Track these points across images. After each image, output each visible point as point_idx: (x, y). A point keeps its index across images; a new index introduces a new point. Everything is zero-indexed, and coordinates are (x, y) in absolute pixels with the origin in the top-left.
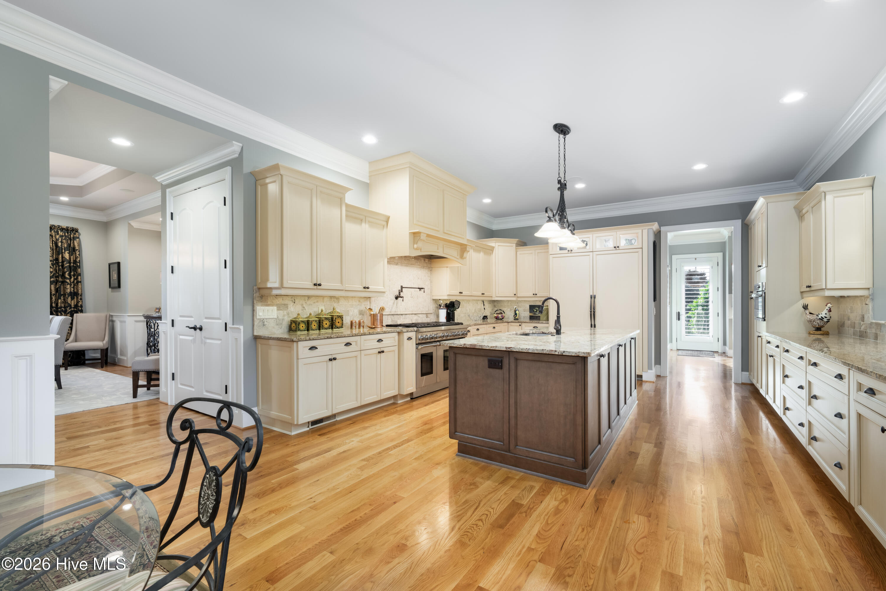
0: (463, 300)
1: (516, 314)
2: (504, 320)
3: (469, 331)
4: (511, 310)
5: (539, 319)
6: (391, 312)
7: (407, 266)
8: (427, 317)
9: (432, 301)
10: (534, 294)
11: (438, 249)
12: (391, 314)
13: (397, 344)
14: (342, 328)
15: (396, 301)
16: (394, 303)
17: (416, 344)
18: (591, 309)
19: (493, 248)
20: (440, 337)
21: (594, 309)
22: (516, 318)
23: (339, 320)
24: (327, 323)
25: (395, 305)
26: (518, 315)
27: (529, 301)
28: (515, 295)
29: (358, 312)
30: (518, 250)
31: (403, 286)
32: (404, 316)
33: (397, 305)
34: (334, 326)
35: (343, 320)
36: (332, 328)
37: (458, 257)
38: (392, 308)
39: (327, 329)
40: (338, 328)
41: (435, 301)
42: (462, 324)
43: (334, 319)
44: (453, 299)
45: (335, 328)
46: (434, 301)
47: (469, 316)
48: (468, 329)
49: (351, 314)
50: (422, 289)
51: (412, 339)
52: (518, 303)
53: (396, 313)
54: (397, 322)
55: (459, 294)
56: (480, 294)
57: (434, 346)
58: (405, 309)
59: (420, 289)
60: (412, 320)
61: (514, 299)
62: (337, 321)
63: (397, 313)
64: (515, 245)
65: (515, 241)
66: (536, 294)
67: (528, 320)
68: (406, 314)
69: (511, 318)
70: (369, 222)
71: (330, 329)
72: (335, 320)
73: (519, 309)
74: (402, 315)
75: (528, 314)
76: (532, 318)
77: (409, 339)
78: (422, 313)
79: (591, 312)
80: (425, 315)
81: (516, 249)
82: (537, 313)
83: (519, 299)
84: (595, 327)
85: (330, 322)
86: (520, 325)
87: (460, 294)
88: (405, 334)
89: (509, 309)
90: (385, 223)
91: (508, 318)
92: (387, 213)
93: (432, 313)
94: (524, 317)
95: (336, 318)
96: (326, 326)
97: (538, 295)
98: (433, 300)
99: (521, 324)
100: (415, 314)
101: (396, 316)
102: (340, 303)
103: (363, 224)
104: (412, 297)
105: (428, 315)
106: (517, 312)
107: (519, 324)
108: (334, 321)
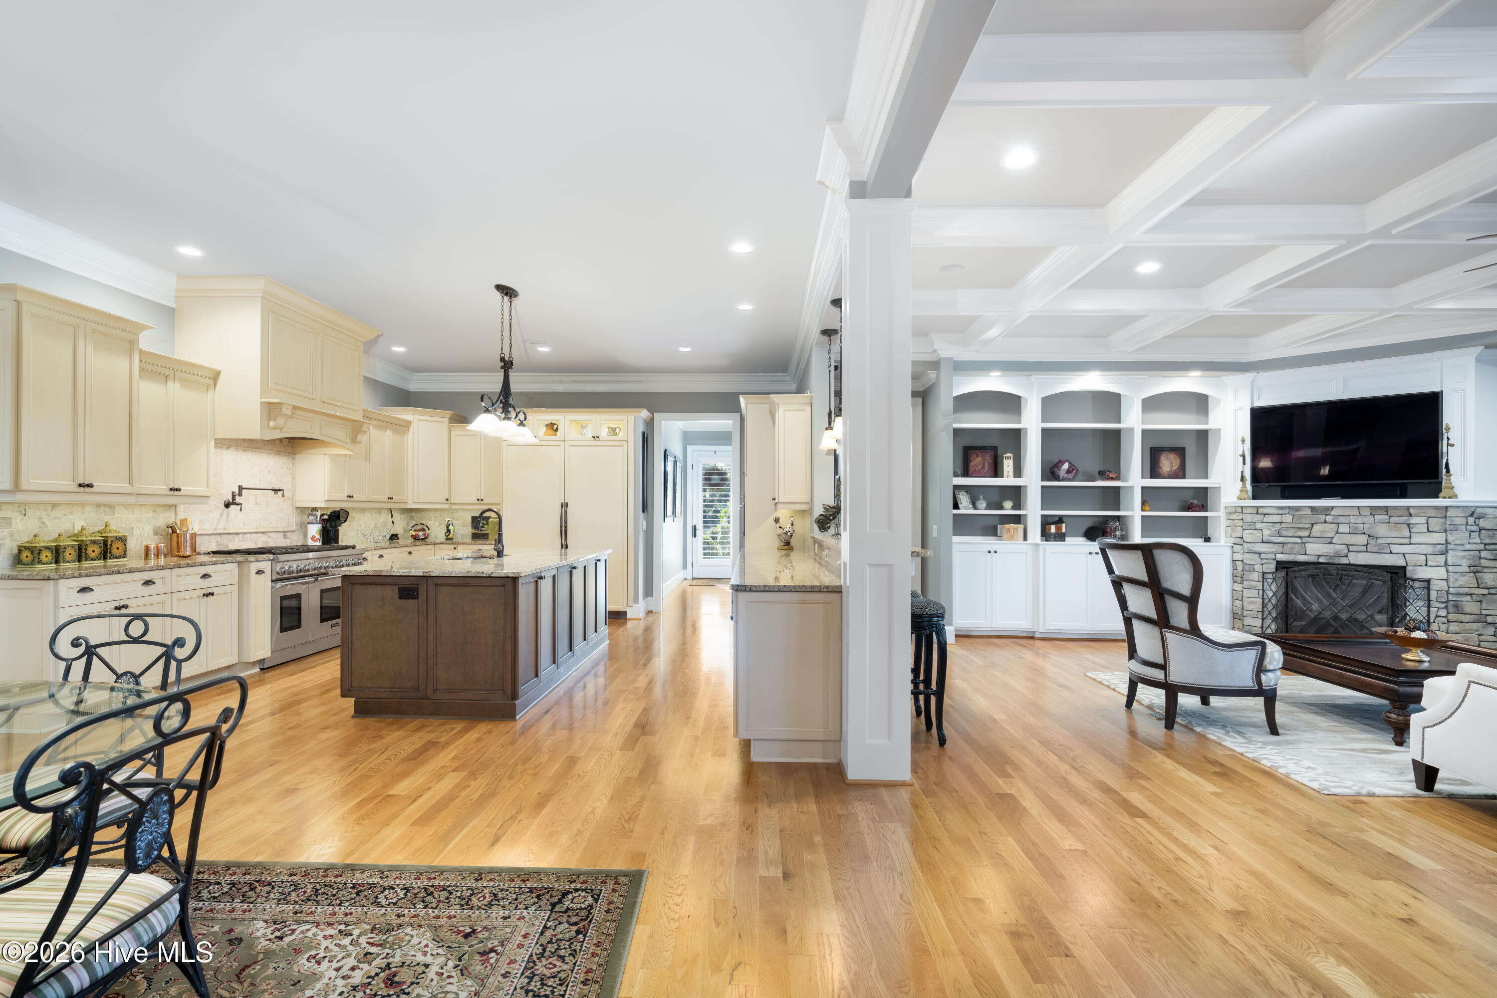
0: (353, 509)
1: (449, 531)
2: (428, 540)
3: (365, 559)
4: (440, 524)
5: (487, 538)
6: (216, 529)
7: (248, 451)
8: (285, 537)
9: (295, 511)
10: (478, 500)
11: (311, 428)
12: (216, 532)
13: (236, 580)
14: (125, 557)
15: (226, 510)
16: (222, 515)
17: (272, 581)
18: (561, 523)
19: (410, 423)
20: (315, 569)
21: (566, 523)
22: (450, 537)
23: (119, 544)
24: (96, 550)
25: (224, 517)
26: (452, 532)
27: (471, 510)
28: (447, 500)
29: (152, 530)
30: (452, 429)
31: (243, 487)
32: (241, 536)
33: (227, 518)
34: (109, 555)
35: (125, 545)
36: (105, 558)
37: (347, 441)
38: (218, 522)
39: (95, 560)
40: (116, 558)
41: (301, 510)
42: (353, 547)
43: (109, 542)
44: (337, 506)
45: (110, 558)
46: (299, 510)
47: (365, 535)
48: (364, 556)
49: (139, 533)
50: (280, 490)
51: (264, 572)
52: (452, 513)
53: (225, 532)
54: (227, 546)
55: (346, 499)
56: (384, 498)
57: (303, 583)
58: (244, 524)
59: (276, 491)
60: (256, 543)
61: (446, 506)
62: (115, 546)
63: (228, 532)
64: (447, 421)
65: (448, 413)
66: (482, 500)
67: (469, 540)
68: (245, 533)
69: (441, 537)
70: (181, 379)
71: (100, 559)
72: (111, 545)
73: (454, 522)
74: (237, 534)
75: (469, 530)
76: (475, 537)
77: (260, 572)
78: (277, 530)
79: (561, 527)
80: (282, 534)
81: (450, 427)
82: (484, 529)
83: (454, 507)
84: (567, 547)
85: (100, 547)
86: (455, 548)
87: (349, 499)
88: (252, 564)
89: (437, 523)
90: (211, 382)
91: (436, 537)
92: (216, 366)
93: (294, 531)
94: (463, 536)
95: (112, 541)
96: (92, 555)
97: (485, 501)
98: (298, 508)
99: (456, 546)
100: (263, 533)
101: (226, 536)
102: (117, 515)
103: (170, 384)
104: (257, 504)
105: (288, 534)
106: (451, 527)
107: (453, 546)
108: (109, 547)
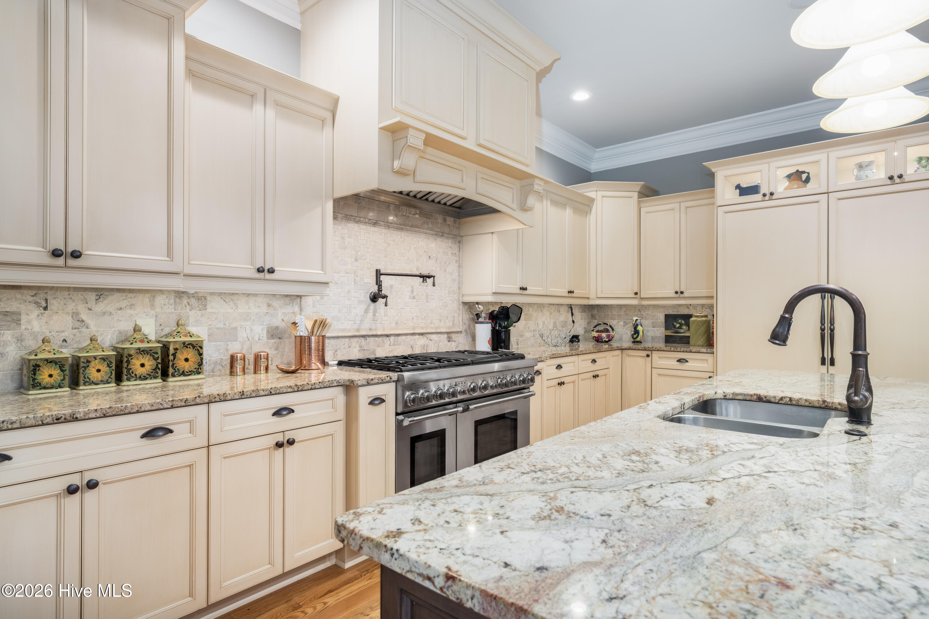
0: (530, 305)
1: (636, 332)
2: (614, 344)
3: (538, 373)
4: (625, 324)
5: (688, 343)
6: (358, 330)
8: (449, 339)
9: (461, 307)
10: (676, 293)
11: (462, 181)
12: (358, 334)
13: (341, 413)
14: (199, 373)
15: (372, 305)
16: (366, 311)
17: (397, 414)
18: (822, 323)
19: (592, 200)
20: (464, 392)
21: (832, 323)
22: (638, 339)
23: (190, 354)
24: (146, 364)
25: (370, 314)
26: (641, 333)
27: (664, 307)
28: (636, 294)
29: (265, 332)
30: (642, 205)
31: (382, 271)
32: (392, 338)
33: (374, 315)
34: (171, 370)
35: (200, 354)
36: (165, 375)
37: (514, 206)
38: (362, 321)
39: (145, 378)
40: (183, 374)
41: (469, 306)
42: (522, 357)
43: (172, 351)
44: (508, 301)
45: (173, 376)
46: (466, 307)
47: (542, 336)
48: (536, 368)
49: (245, 335)
50: (429, 277)
51: (383, 401)
52: (639, 310)
53: (371, 333)
54: (374, 352)
55: (519, 291)
56: (563, 292)
57: (450, 414)
58: (397, 323)
59: (424, 277)
60: (412, 347)
61: (634, 302)
62: (181, 356)
63: (374, 333)
64: (636, 195)
65: (637, 185)
66: (682, 293)
67: (661, 344)
68: (398, 335)
69: (627, 342)
70: (277, 104)
71: (156, 378)
72: (174, 355)
73: (643, 322)
74: (387, 336)
75: (660, 332)
76: (668, 340)
77: (377, 401)
78: (439, 331)
79: (823, 330)
80: (446, 336)
81: (639, 202)
82: (682, 331)
83: (644, 303)
84: (832, 363)
85: (156, 359)
86: (648, 356)
87: (521, 292)
88: (361, 389)
89: (622, 323)
90: (329, 115)
91: (621, 339)
92: (334, 90)
93: (461, 332)
94: (653, 338)
95: (176, 349)
96: (140, 371)
97: (686, 294)
98: (465, 304)
99: (649, 353)
100: (422, 334)
101: (372, 339)
102: (209, 310)
103: (258, 108)
104: (414, 298)
105: (453, 336)
106: (640, 328)
107: (644, 353)
108: (171, 358)
